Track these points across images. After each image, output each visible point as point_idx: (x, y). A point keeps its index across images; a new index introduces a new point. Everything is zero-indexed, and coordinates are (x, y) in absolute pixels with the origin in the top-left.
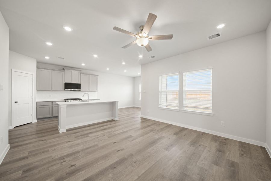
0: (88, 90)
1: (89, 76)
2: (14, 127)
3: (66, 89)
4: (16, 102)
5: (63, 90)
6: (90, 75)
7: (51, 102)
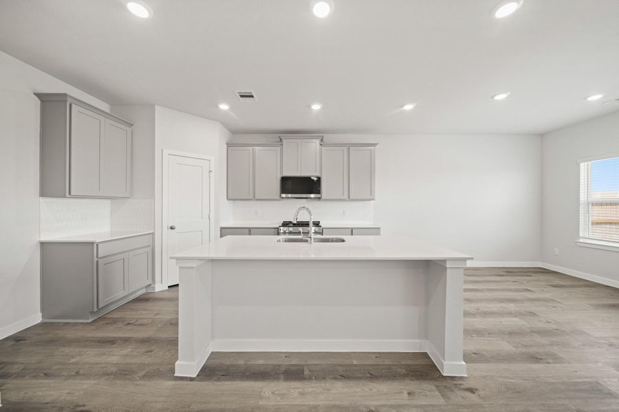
0: (343, 195)
1: (345, 149)
2: (169, 287)
3: (284, 195)
4: (172, 228)
5: (278, 198)
6: (350, 146)
7: (247, 230)
